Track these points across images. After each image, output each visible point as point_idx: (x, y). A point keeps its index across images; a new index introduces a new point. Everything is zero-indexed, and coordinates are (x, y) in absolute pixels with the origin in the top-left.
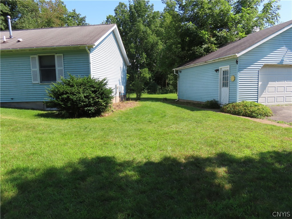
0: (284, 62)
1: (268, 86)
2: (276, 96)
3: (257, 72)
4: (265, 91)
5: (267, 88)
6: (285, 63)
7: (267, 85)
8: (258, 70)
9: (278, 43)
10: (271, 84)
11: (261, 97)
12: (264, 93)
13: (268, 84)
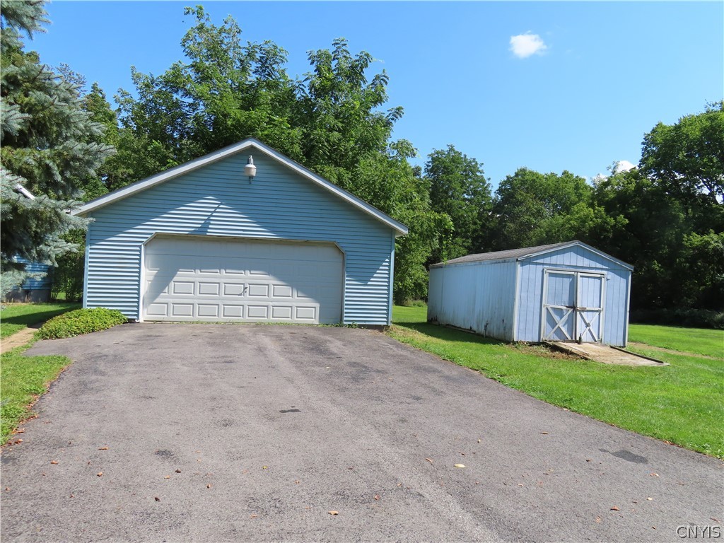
0: (209, 230)
1: (175, 279)
2: (196, 301)
3: (138, 248)
4: (166, 290)
5: (172, 283)
6: (211, 232)
7: (173, 277)
8: (139, 244)
9: (193, 191)
10: (182, 275)
11: (155, 301)
12: (162, 294)
13: (174, 275)
